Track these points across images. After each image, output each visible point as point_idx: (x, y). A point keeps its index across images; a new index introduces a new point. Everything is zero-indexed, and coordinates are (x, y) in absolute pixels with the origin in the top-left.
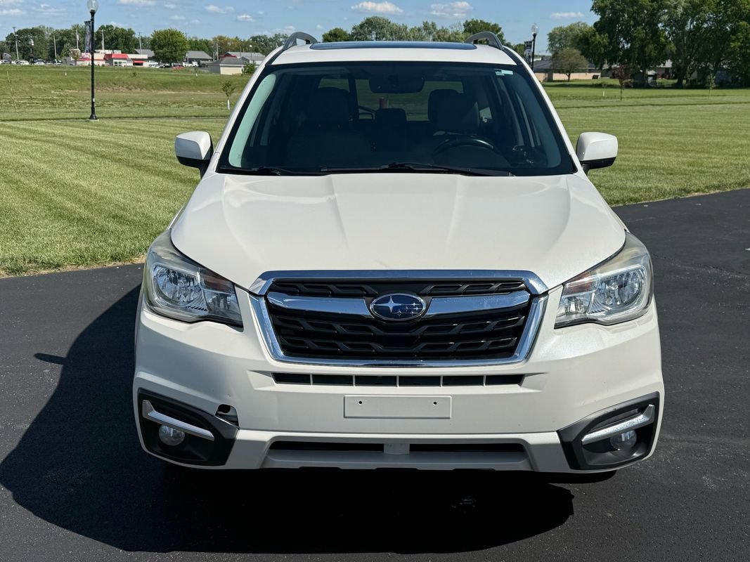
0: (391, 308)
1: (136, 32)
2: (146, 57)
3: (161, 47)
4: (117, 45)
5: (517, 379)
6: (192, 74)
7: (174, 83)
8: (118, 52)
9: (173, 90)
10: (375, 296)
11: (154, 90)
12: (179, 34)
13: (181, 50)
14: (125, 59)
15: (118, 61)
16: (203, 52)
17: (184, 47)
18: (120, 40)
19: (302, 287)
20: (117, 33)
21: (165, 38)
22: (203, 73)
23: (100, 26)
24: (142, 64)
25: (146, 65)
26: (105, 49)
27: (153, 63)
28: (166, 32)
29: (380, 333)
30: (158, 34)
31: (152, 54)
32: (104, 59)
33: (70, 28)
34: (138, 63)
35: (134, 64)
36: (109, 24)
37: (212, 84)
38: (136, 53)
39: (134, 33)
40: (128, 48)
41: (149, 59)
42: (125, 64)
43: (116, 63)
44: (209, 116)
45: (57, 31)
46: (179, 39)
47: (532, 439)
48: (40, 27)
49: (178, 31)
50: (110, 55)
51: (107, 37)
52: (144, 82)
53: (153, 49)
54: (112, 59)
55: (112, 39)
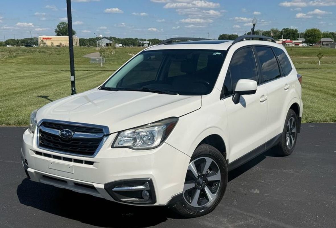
0: (64, 134)
1: (298, 30)
2: (301, 41)
3: (309, 36)
4: (290, 36)
5: (91, 163)
6: (318, 49)
7: (309, 53)
8: (288, 40)
9: (308, 56)
10: (62, 129)
11: (299, 56)
12: (318, 31)
13: (318, 38)
14: (291, 43)
15: (288, 44)
16: (330, 38)
17: (320, 36)
18: (291, 34)
19: (54, 125)
20: (290, 31)
21: (311, 32)
22: (325, 48)
23: (283, 29)
24: (298, 45)
25: (300, 45)
26: (284, 39)
27: (304, 44)
28: (312, 30)
29: (61, 142)
30: (308, 31)
31: (304, 40)
32: (282, 43)
33: (270, 30)
34: (297, 44)
35: (295, 45)
36: (287, 28)
37: (327, 53)
38: (298, 40)
39: (298, 31)
40: (294, 38)
41: (303, 42)
42: (291, 45)
43: (287, 45)
44: (306, 68)
45: (265, 32)
46: (318, 33)
47: (96, 185)
48: (258, 30)
49: (318, 29)
50: (285, 42)
51: (285, 33)
52: (295, 53)
53: (305, 38)
54: (285, 43)
55: (287, 34)
